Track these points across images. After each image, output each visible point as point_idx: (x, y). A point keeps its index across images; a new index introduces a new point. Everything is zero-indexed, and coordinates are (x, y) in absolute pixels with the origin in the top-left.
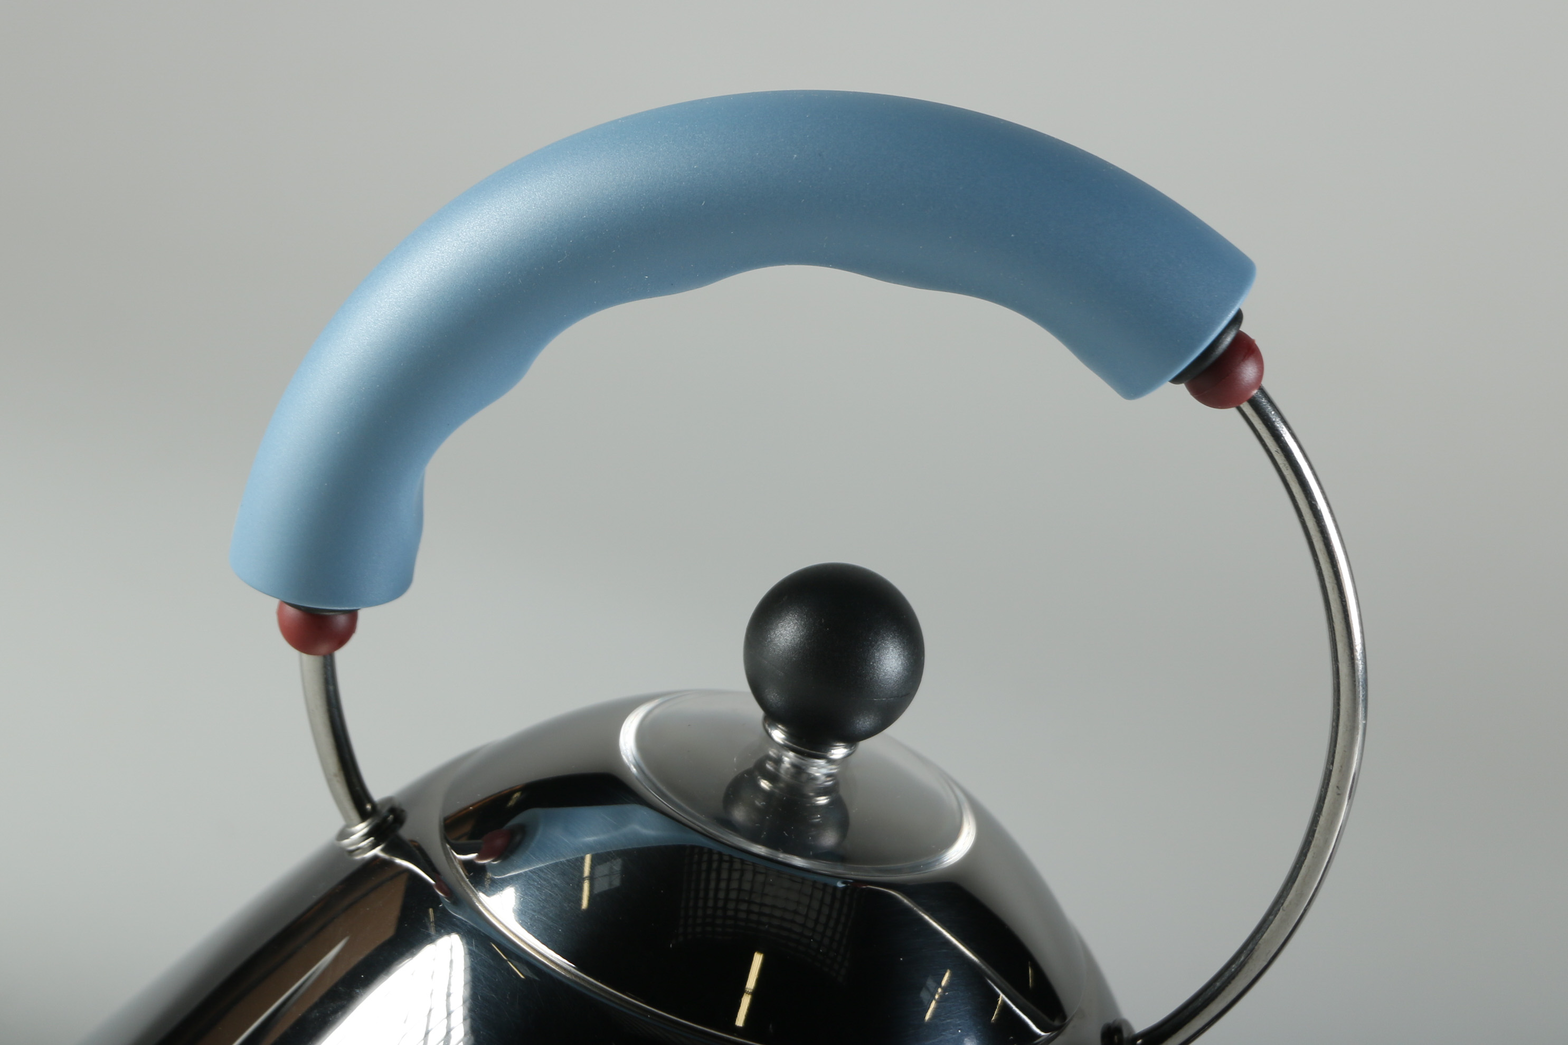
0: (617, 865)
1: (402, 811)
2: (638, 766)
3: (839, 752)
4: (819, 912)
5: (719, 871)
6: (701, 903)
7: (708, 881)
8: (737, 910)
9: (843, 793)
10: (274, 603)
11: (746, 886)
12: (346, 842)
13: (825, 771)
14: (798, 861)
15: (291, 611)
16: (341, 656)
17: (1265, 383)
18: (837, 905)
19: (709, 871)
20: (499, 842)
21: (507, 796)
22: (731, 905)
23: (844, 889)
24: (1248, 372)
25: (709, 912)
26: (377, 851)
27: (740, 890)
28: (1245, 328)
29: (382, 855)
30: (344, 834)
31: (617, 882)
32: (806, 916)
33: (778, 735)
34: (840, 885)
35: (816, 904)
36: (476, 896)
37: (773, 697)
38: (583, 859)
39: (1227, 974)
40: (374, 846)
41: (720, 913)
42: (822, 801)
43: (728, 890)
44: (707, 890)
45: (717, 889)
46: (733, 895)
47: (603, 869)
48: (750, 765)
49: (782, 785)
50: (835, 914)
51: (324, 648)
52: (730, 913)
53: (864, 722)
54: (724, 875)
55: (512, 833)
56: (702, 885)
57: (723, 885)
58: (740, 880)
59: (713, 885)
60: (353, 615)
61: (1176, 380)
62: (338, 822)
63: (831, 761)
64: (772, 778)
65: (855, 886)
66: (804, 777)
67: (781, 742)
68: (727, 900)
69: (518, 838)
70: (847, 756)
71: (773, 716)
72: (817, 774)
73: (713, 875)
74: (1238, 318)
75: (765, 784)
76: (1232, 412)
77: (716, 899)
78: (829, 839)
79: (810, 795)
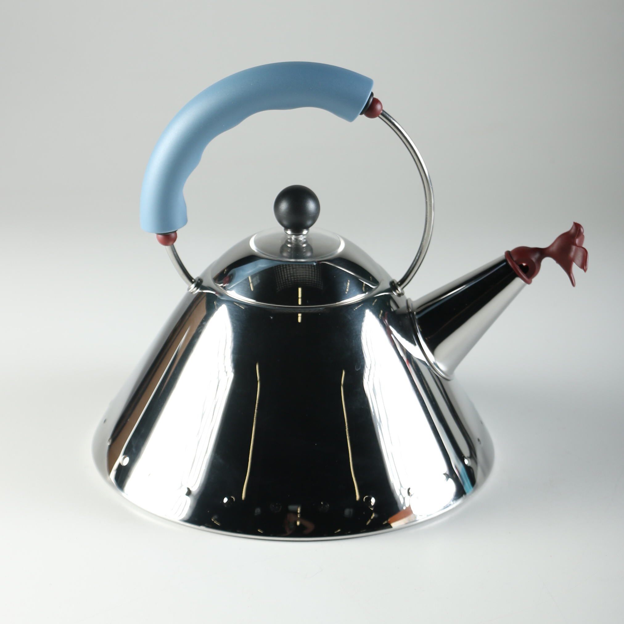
0: (258, 277)
1: (201, 279)
2: (257, 250)
3: (305, 232)
4: (312, 274)
5: (284, 271)
6: (281, 280)
7: (281, 274)
8: (291, 279)
9: (309, 243)
10: (155, 235)
11: (292, 272)
12: (190, 290)
13: (303, 238)
14: (303, 260)
15: (160, 236)
16: (176, 244)
17: (384, 109)
18: (316, 271)
19: (281, 271)
20: (227, 279)
21: (224, 271)
22: (289, 278)
23: (317, 265)
24: (379, 107)
25: (284, 281)
26: (199, 291)
27: (290, 274)
28: (375, 96)
29: (200, 291)
30: (189, 289)
32: (309, 276)
33: (289, 232)
34: (315, 264)
35: (311, 272)
36: (227, 293)
37: (285, 223)
38: (248, 278)
39: (416, 260)
40: (197, 289)
41: (287, 281)
42: (304, 245)
43: (287, 275)
44: (282, 276)
45: (284, 275)
46: (289, 275)
47: (255, 279)
48: (284, 242)
49: (293, 245)
50: (316, 273)
51: (171, 243)
52: (290, 280)
53: (309, 223)
54: (285, 271)
55: (230, 276)
56: (280, 275)
57: (286, 274)
58: (290, 272)
59: (283, 274)
60: (175, 232)
61: (361, 114)
62: (187, 287)
63: (304, 235)
64: (290, 243)
65: (318, 263)
66: (298, 241)
67: (290, 234)
68: (288, 277)
69: (231, 277)
70: (307, 233)
71: (286, 228)
72: (301, 240)
73: (282, 272)
74: (372, 94)
75: (289, 245)
76: (377, 118)
77: (285, 278)
78: (309, 254)
79: (301, 245)
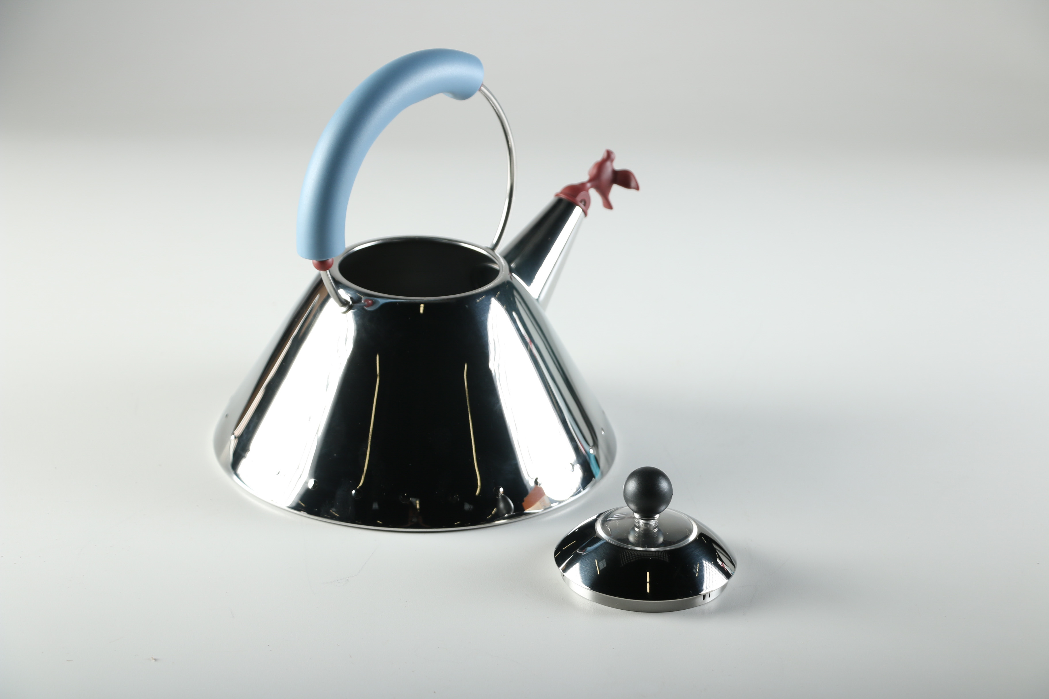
3: (657, 516)
9: (662, 527)
13: (654, 522)
14: (653, 549)
31: (605, 565)
33: (637, 516)
42: (656, 531)
47: (601, 563)
48: (631, 525)
49: (642, 529)
63: (655, 520)
64: (638, 527)
66: (648, 526)
67: (638, 518)
70: (660, 517)
72: (652, 524)
75: (637, 529)
79: (652, 530)
